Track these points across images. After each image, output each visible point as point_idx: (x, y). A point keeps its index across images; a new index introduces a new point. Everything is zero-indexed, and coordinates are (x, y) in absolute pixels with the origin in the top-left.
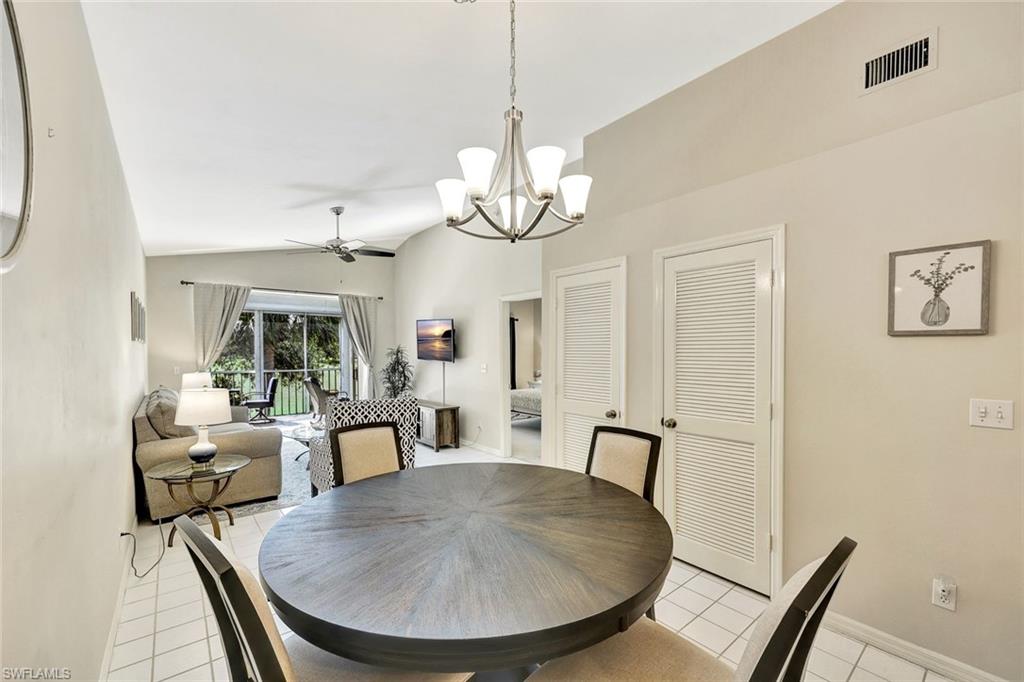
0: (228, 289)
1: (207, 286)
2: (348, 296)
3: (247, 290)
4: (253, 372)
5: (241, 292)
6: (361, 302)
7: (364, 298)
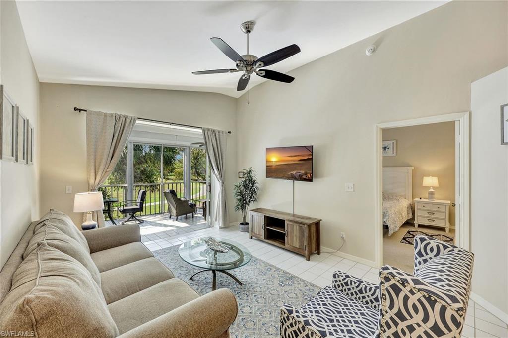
0: (117, 118)
1: (99, 113)
2: (209, 130)
3: (133, 120)
4: (127, 185)
5: (128, 121)
6: (217, 134)
7: (219, 132)
